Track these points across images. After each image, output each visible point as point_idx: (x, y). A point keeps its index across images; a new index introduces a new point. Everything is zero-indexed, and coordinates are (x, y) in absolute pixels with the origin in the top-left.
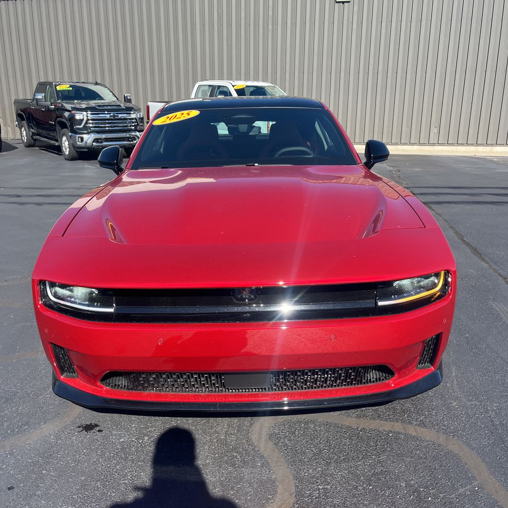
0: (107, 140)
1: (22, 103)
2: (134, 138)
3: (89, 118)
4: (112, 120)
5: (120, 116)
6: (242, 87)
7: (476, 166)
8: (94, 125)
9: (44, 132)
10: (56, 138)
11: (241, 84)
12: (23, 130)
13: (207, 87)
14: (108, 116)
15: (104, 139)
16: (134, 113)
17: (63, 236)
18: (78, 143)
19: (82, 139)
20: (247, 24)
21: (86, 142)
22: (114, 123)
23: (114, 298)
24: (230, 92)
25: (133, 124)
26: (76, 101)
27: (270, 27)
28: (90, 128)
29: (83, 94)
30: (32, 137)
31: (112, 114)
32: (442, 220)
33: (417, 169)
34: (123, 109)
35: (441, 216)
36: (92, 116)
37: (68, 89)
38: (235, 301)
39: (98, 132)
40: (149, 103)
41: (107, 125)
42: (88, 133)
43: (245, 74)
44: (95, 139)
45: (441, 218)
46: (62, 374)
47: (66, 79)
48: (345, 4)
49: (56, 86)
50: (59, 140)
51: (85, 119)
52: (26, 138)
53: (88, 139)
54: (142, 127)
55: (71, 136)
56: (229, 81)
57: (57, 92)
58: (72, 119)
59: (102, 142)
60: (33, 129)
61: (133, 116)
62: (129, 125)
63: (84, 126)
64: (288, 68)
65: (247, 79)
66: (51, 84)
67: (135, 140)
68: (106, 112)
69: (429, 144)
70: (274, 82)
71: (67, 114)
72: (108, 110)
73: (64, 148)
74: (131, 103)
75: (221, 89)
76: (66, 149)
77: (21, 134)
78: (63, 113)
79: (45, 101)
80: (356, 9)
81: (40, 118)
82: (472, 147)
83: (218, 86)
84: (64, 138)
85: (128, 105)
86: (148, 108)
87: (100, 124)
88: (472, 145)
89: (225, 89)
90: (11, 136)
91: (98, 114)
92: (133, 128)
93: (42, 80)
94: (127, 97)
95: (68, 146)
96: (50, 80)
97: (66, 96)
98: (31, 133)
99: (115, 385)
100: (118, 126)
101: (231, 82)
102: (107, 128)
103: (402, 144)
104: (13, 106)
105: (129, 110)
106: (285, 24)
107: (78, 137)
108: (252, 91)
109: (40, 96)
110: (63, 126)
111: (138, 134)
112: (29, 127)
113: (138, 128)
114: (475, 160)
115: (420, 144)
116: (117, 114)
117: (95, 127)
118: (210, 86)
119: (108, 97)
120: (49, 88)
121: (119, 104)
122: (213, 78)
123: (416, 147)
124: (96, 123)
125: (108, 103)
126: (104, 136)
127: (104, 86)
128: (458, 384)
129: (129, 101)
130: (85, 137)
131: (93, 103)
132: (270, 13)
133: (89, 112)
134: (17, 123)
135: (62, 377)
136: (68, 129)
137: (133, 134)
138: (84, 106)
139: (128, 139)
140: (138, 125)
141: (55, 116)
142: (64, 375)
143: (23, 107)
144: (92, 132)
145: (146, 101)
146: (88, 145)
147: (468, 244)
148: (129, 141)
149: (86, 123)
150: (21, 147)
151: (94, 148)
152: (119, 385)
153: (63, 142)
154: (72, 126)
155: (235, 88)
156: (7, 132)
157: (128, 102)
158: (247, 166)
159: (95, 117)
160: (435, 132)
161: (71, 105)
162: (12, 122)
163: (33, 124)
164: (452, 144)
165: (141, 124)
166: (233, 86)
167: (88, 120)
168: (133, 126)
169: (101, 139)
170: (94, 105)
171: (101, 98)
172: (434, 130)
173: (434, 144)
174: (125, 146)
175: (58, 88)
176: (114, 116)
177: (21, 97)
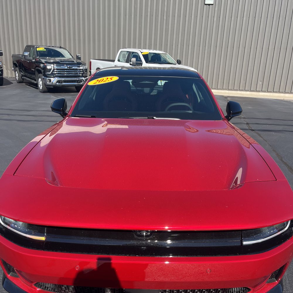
0: (65, 81)
1: (17, 57)
2: (81, 81)
3: (55, 68)
4: (68, 70)
5: (73, 67)
6: (147, 53)
7: (285, 107)
8: (58, 73)
9: (29, 75)
10: (35, 79)
11: (146, 51)
12: (16, 73)
13: (126, 52)
14: (66, 67)
15: (63, 81)
16: (82, 66)
17: (14, 175)
18: (48, 83)
19: (50, 80)
20: (151, 15)
21: (52, 82)
22: (69, 72)
23: (46, 229)
24: (139, 56)
25: (81, 73)
26: (47, 58)
27: (165, 18)
28: (55, 74)
29: (53, 53)
30: (21, 77)
31: (68, 66)
32: (268, 144)
33: (250, 108)
34: (75, 64)
35: (267, 142)
36: (56, 67)
37: (44, 50)
38: (135, 236)
39: (60, 77)
40: (91, 60)
41: (65, 73)
42: (54, 77)
43: (149, 46)
44: (58, 81)
45: (267, 143)
46: (9, 274)
47: (44, 44)
48: (210, 5)
49: (36, 48)
50: (37, 80)
51: (53, 68)
52: (18, 77)
53: (54, 81)
54: (86, 74)
55: (43, 78)
56: (139, 49)
57: (37, 52)
58: (45, 68)
59: (62, 83)
60: (22, 72)
61: (81, 68)
62: (79, 73)
63: (52, 73)
64: (174, 42)
65: (150, 49)
66: (33, 47)
67: (82, 82)
68: (65, 65)
69: (256, 91)
70: (166, 51)
71: (42, 65)
72: (66, 64)
73: (39, 85)
74: (81, 60)
75: (134, 54)
76: (40, 86)
77: (15, 75)
78: (40, 65)
79: (30, 57)
80: (216, 9)
81: (26, 66)
82: (282, 94)
83: (133, 52)
84: (40, 80)
85: (79, 61)
86: (90, 63)
87: (61, 72)
88: (282, 92)
89: (136, 54)
90: (10, 76)
91: (61, 66)
92: (81, 75)
93: (29, 44)
94: (78, 56)
95: (42, 84)
96: (34, 44)
97: (42, 54)
98: (21, 75)
99: (46, 287)
100: (72, 74)
101: (140, 50)
102: (65, 75)
103: (240, 90)
104: (12, 58)
105: (79, 64)
106: (174, 16)
107: (48, 79)
108: (152, 56)
109: (26, 54)
110: (40, 72)
111: (83, 78)
112: (20, 71)
113: (84, 75)
114: (284, 103)
115: (251, 91)
116: (71, 66)
117: (58, 74)
118: (127, 52)
119: (67, 56)
120: (32, 49)
121: (73, 60)
122: (129, 47)
123: (248, 93)
124: (59, 72)
125: (67, 59)
126: (63, 79)
127: (65, 49)
128: (289, 283)
129: (80, 58)
130: (52, 79)
131: (58, 59)
132: (165, 9)
133: (55, 65)
134: (13, 68)
135: (9, 275)
136: (42, 74)
137: (81, 78)
138: (52, 61)
139: (77, 81)
140: (84, 73)
141: (35, 66)
142: (10, 274)
143: (17, 59)
144: (56, 77)
145: (90, 59)
146: (53, 84)
147: (285, 164)
148: (78, 82)
149: (53, 71)
150: (15, 82)
151: (57, 86)
152: (48, 288)
153: (39, 82)
154: (44, 72)
155: (143, 54)
156: (8, 73)
157: (78, 59)
158: (148, 118)
159: (59, 67)
160: (260, 84)
161: (44, 60)
162: (11, 67)
163: (23, 70)
164: (270, 92)
165: (86, 73)
166: (142, 53)
167: (54, 69)
168: (81, 74)
169: (61, 81)
170: (58, 60)
171: (63, 56)
172: (260, 83)
173: (259, 91)
174: (76, 85)
175: (38, 49)
176: (70, 67)
177: (17, 53)
